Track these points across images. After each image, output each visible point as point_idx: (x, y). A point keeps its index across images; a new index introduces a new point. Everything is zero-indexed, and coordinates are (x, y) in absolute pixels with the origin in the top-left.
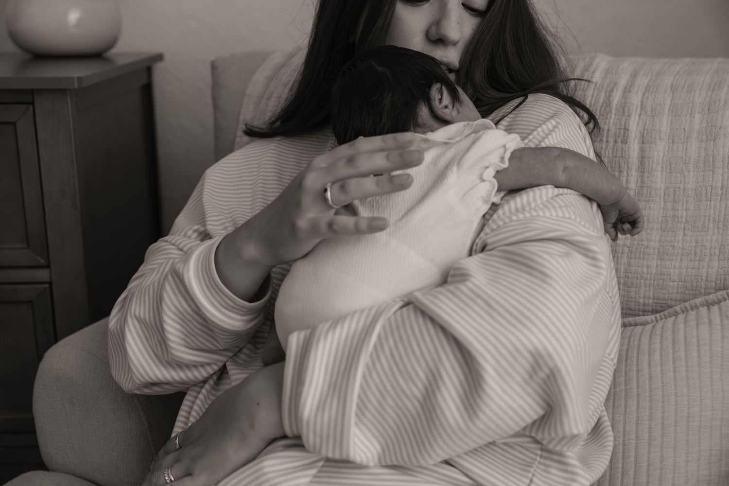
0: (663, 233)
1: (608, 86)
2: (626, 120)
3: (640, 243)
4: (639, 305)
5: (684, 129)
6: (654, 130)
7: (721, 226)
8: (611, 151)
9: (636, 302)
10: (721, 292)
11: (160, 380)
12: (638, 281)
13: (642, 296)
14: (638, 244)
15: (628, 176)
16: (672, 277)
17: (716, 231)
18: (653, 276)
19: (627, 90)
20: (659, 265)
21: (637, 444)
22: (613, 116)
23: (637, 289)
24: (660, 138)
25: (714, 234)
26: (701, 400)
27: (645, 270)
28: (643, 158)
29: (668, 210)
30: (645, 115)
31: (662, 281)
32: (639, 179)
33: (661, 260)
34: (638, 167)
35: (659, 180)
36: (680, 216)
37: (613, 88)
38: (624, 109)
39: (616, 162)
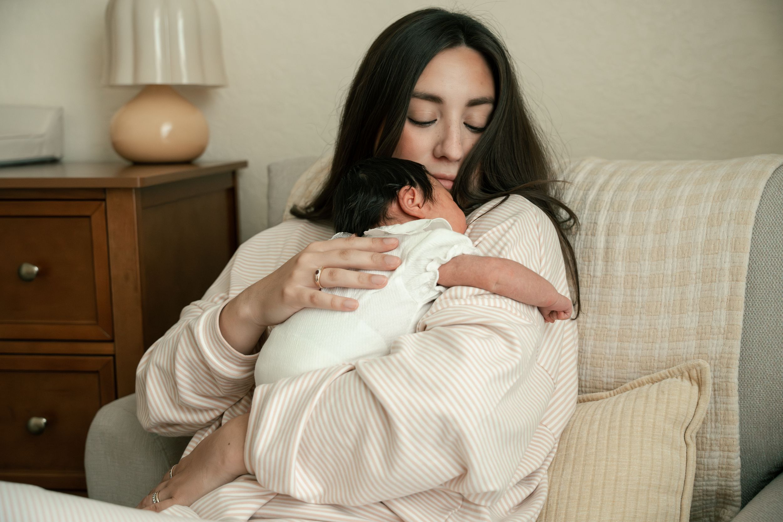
0: (623, 317)
1: (587, 186)
2: (596, 215)
3: (604, 326)
4: (603, 384)
5: (643, 223)
6: (618, 223)
7: (671, 311)
8: (582, 243)
9: (601, 381)
10: (664, 371)
11: (171, 421)
12: (602, 361)
13: (605, 375)
14: (602, 328)
15: (595, 265)
16: (630, 358)
17: (666, 315)
18: (614, 357)
19: (602, 189)
20: (619, 347)
21: (568, 503)
22: (586, 212)
23: (601, 369)
24: (622, 231)
25: (665, 318)
26: (629, 465)
27: (608, 351)
28: (607, 248)
29: (627, 296)
30: (612, 210)
31: (621, 361)
32: (604, 267)
33: (621, 341)
34: (604, 258)
35: (620, 269)
36: (637, 302)
37: (591, 187)
38: (596, 207)
39: (586, 252)
